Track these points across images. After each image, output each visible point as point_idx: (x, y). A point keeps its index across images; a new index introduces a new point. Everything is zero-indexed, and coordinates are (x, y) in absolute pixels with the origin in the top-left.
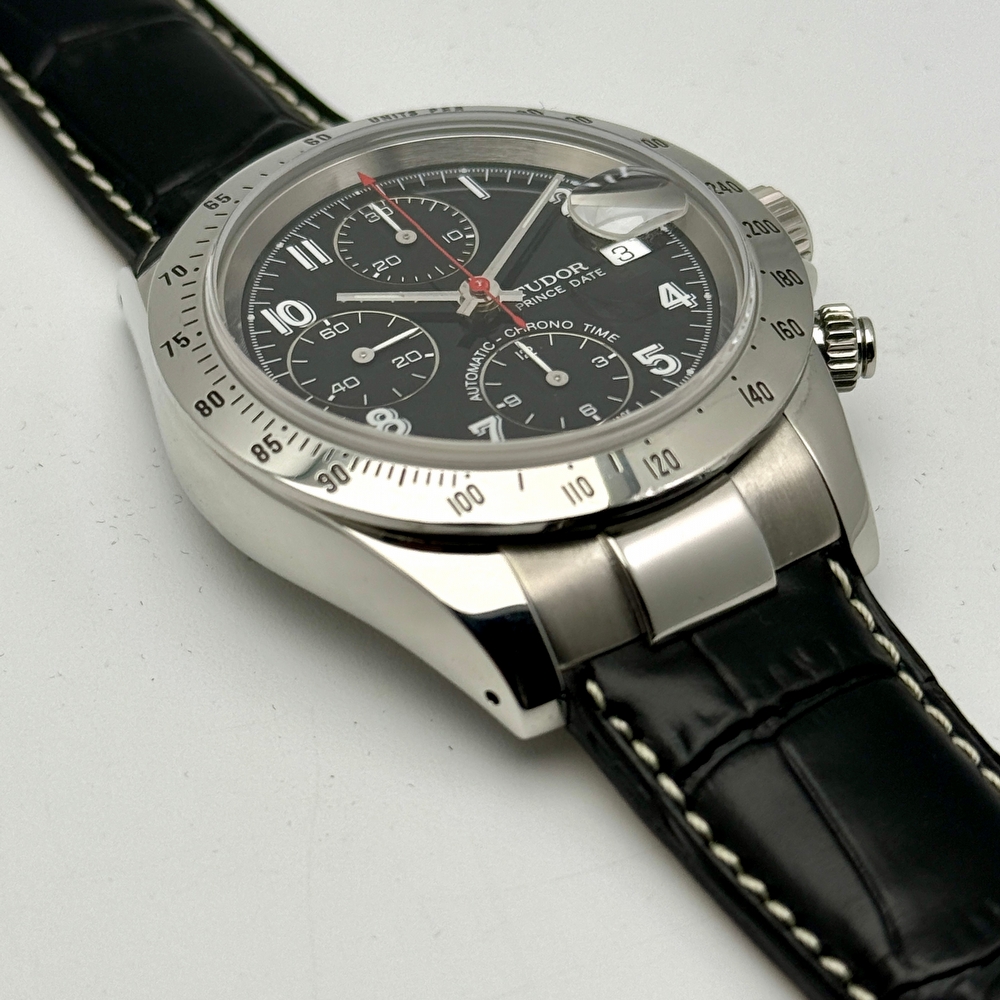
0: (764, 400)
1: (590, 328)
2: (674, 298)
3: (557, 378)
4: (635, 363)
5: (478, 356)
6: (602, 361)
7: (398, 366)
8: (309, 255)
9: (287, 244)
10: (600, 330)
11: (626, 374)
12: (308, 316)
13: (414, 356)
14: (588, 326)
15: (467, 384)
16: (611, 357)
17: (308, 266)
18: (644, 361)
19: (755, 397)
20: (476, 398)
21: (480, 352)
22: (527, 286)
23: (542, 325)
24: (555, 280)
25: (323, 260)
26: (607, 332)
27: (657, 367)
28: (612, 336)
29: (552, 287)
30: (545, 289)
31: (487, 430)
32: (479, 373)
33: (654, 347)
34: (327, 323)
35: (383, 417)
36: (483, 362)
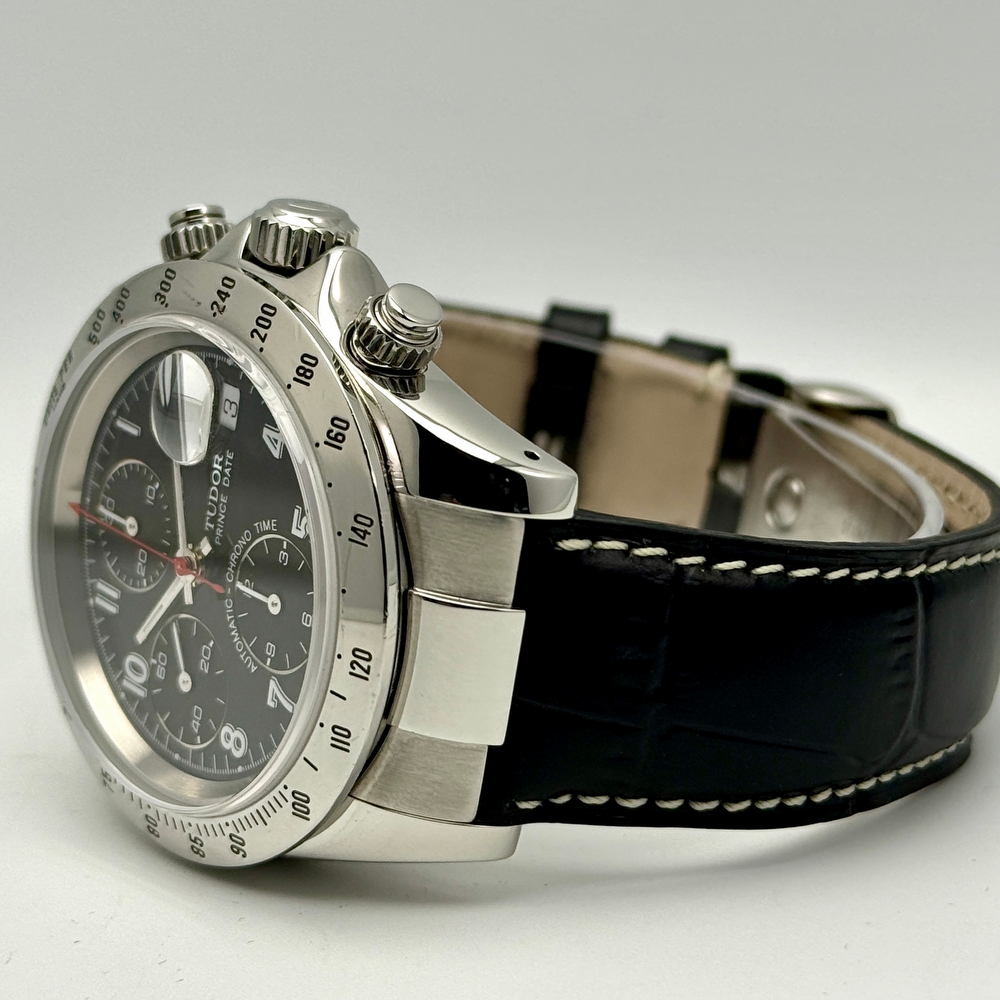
0: (369, 530)
1: (259, 526)
2: (276, 441)
3: (274, 604)
4: (298, 541)
5: (231, 620)
6: (284, 556)
7: (206, 672)
8: (108, 598)
9: (93, 597)
10: (264, 523)
12: (143, 665)
13: (206, 653)
15: (242, 657)
16: (285, 546)
17: (114, 610)
18: (301, 535)
19: (362, 534)
20: (254, 667)
21: (230, 614)
22: (209, 513)
23: (238, 549)
24: (216, 490)
25: (115, 595)
26: (269, 522)
28: (273, 525)
29: (219, 500)
30: (217, 506)
31: (276, 698)
32: (241, 639)
33: (297, 512)
34: (154, 662)
35: (229, 737)
36: (236, 624)
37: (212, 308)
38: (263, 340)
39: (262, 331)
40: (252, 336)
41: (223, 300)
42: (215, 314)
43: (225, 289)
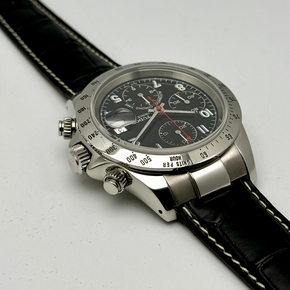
1: (132, 107)
3: (141, 95)
4: (122, 98)
6: (129, 100)
7: (178, 101)
8: (203, 129)
9: (209, 132)
10: (129, 107)
11: (124, 96)
12: (201, 113)
13: (175, 103)
14: (132, 108)
15: (162, 95)
16: (127, 101)
17: (203, 126)
18: (120, 99)
20: (160, 92)
22: (147, 119)
23: (143, 108)
24: (140, 120)
25: (199, 127)
26: (128, 106)
27: (117, 97)
29: (141, 118)
30: (142, 118)
31: (157, 85)
32: (159, 97)
33: (117, 102)
34: (197, 112)
35: (181, 88)
36: (158, 100)
37: (98, 134)
38: (88, 120)
39: (87, 122)
40: (90, 122)
41: (93, 134)
42: (98, 132)
43: (92, 136)
